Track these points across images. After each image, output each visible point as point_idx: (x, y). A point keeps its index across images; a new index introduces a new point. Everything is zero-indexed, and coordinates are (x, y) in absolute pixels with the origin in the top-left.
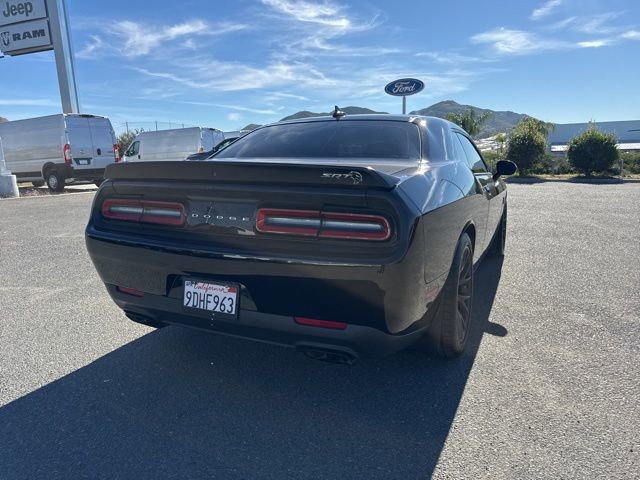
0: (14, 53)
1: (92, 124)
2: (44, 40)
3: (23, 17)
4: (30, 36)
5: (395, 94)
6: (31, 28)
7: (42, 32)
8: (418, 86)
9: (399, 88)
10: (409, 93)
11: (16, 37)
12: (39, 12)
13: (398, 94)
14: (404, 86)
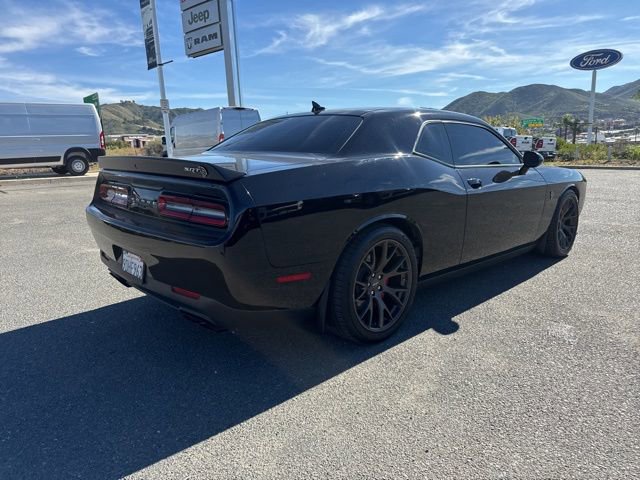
0: (195, 55)
1: (243, 116)
2: (216, 42)
3: (202, 24)
4: (206, 40)
5: (583, 68)
6: (207, 32)
7: (215, 36)
8: (614, 57)
9: (588, 62)
10: (600, 66)
11: (197, 41)
12: (214, 18)
13: (587, 68)
14: (595, 58)
